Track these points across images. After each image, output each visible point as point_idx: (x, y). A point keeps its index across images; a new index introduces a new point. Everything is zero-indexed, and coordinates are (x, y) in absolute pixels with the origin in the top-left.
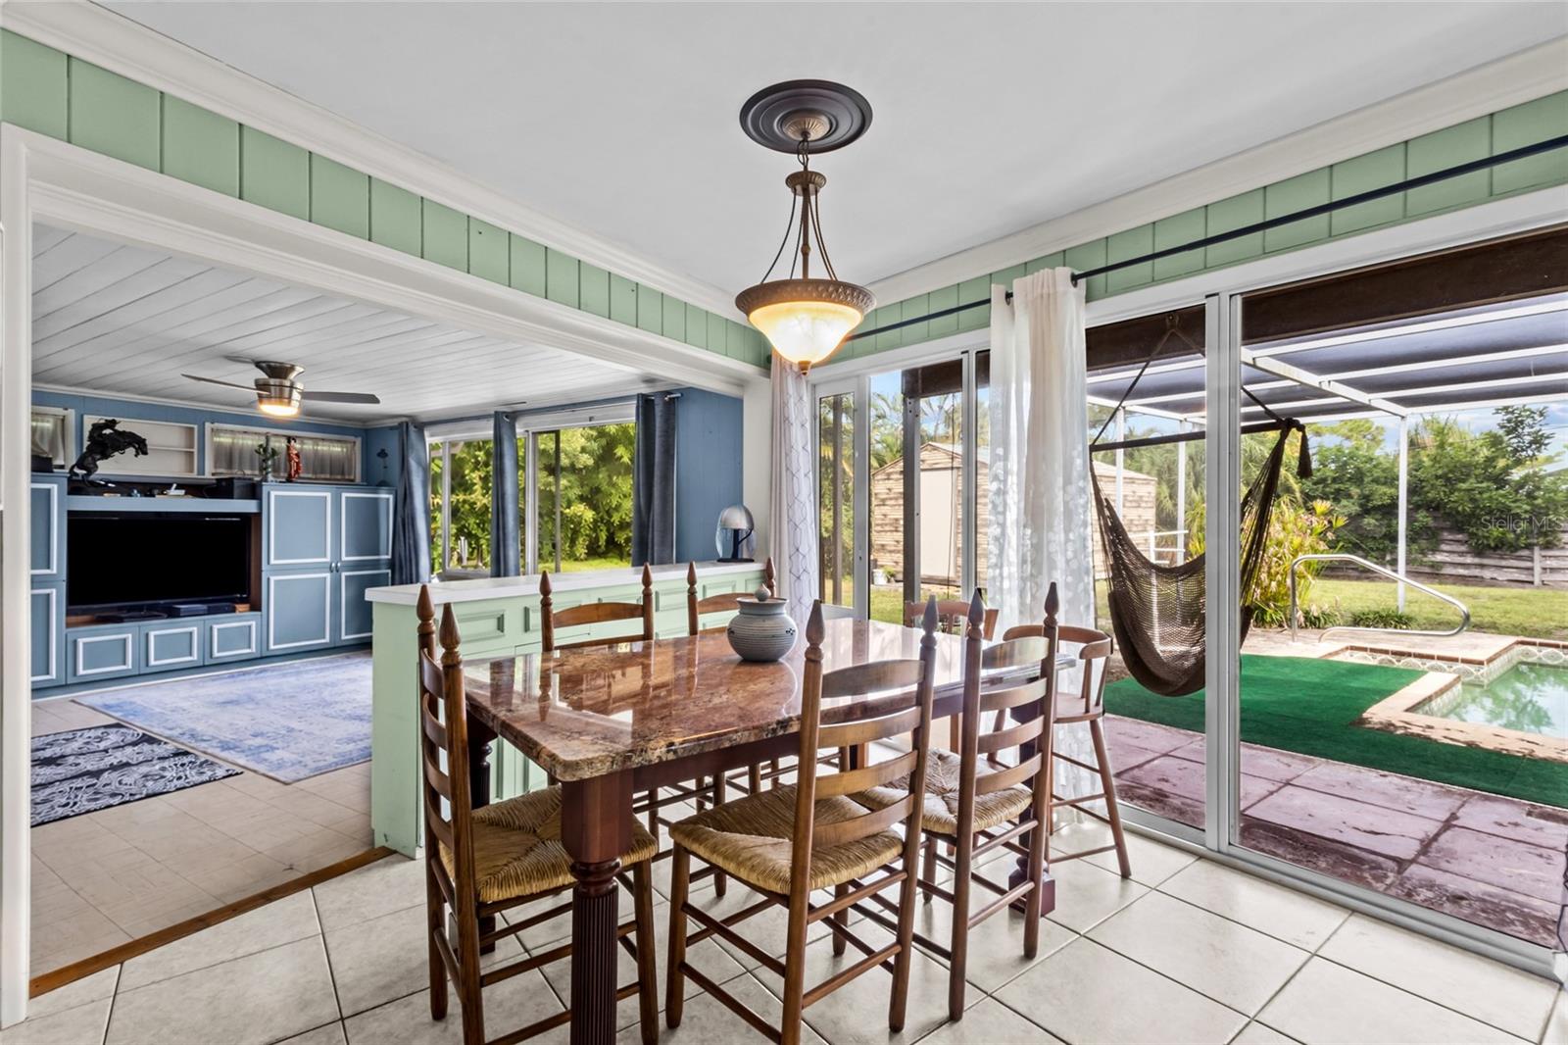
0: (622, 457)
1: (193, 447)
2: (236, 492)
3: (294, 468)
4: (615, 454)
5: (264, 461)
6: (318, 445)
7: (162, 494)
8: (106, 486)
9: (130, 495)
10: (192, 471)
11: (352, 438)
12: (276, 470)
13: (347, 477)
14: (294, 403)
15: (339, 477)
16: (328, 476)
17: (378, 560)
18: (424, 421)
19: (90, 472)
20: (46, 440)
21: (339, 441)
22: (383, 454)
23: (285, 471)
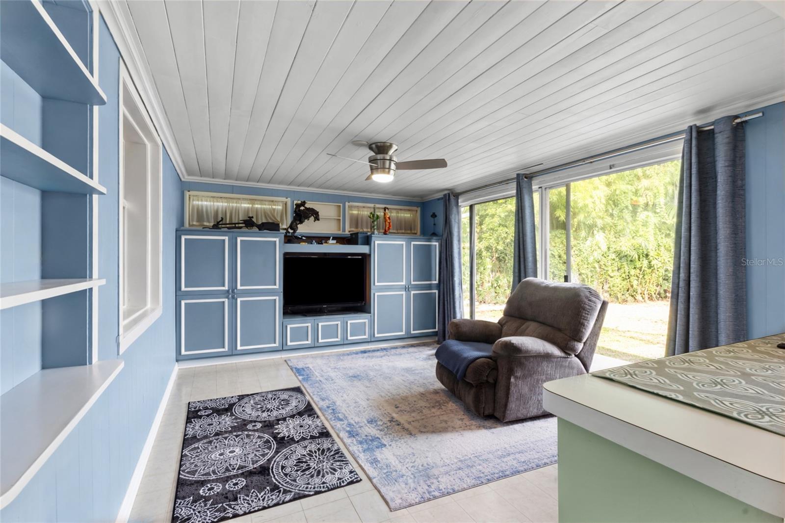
0: (560, 216)
1: (340, 217)
2: (360, 241)
3: (387, 226)
4: (555, 215)
5: (373, 222)
6: (398, 213)
7: (326, 243)
8: (301, 238)
9: (312, 244)
10: (340, 230)
11: (415, 208)
12: (378, 229)
13: (413, 232)
14: (392, 172)
15: (409, 232)
16: (403, 231)
17: (430, 284)
18: (459, 191)
19: (295, 232)
20: (279, 215)
21: (409, 210)
22: (434, 216)
23: (383, 229)
